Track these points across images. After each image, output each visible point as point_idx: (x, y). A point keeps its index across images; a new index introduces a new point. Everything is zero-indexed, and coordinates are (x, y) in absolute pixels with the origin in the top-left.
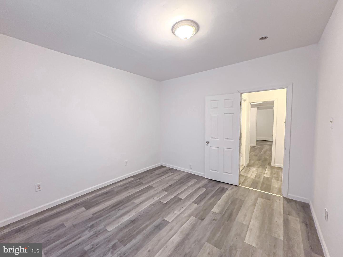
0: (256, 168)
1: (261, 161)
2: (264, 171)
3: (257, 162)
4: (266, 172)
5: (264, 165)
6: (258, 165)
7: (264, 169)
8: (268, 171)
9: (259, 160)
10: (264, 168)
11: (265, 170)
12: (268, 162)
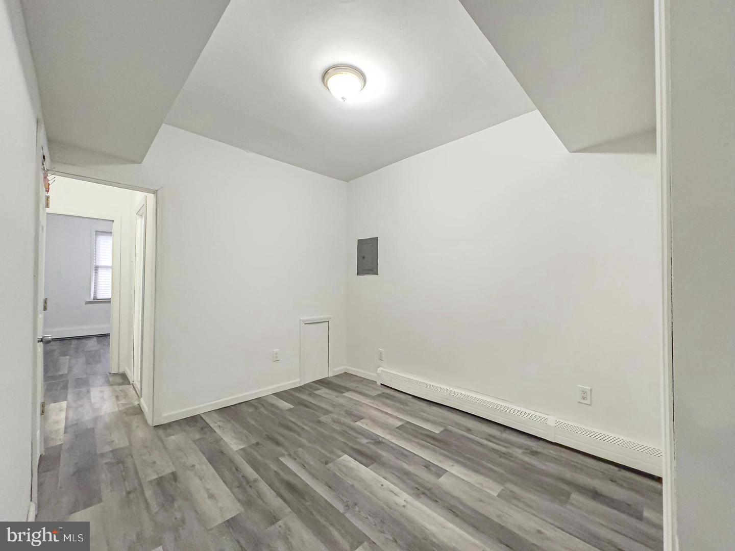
0: (102, 413)
1: (102, 455)
2: (71, 415)
3: (119, 440)
4: (63, 415)
5: (77, 437)
6: (108, 427)
7: (75, 422)
8: (57, 422)
9: (119, 459)
10: (77, 424)
11: (67, 419)
12: (65, 467)
